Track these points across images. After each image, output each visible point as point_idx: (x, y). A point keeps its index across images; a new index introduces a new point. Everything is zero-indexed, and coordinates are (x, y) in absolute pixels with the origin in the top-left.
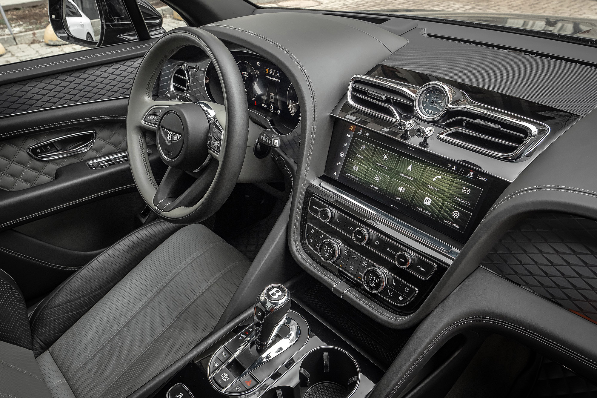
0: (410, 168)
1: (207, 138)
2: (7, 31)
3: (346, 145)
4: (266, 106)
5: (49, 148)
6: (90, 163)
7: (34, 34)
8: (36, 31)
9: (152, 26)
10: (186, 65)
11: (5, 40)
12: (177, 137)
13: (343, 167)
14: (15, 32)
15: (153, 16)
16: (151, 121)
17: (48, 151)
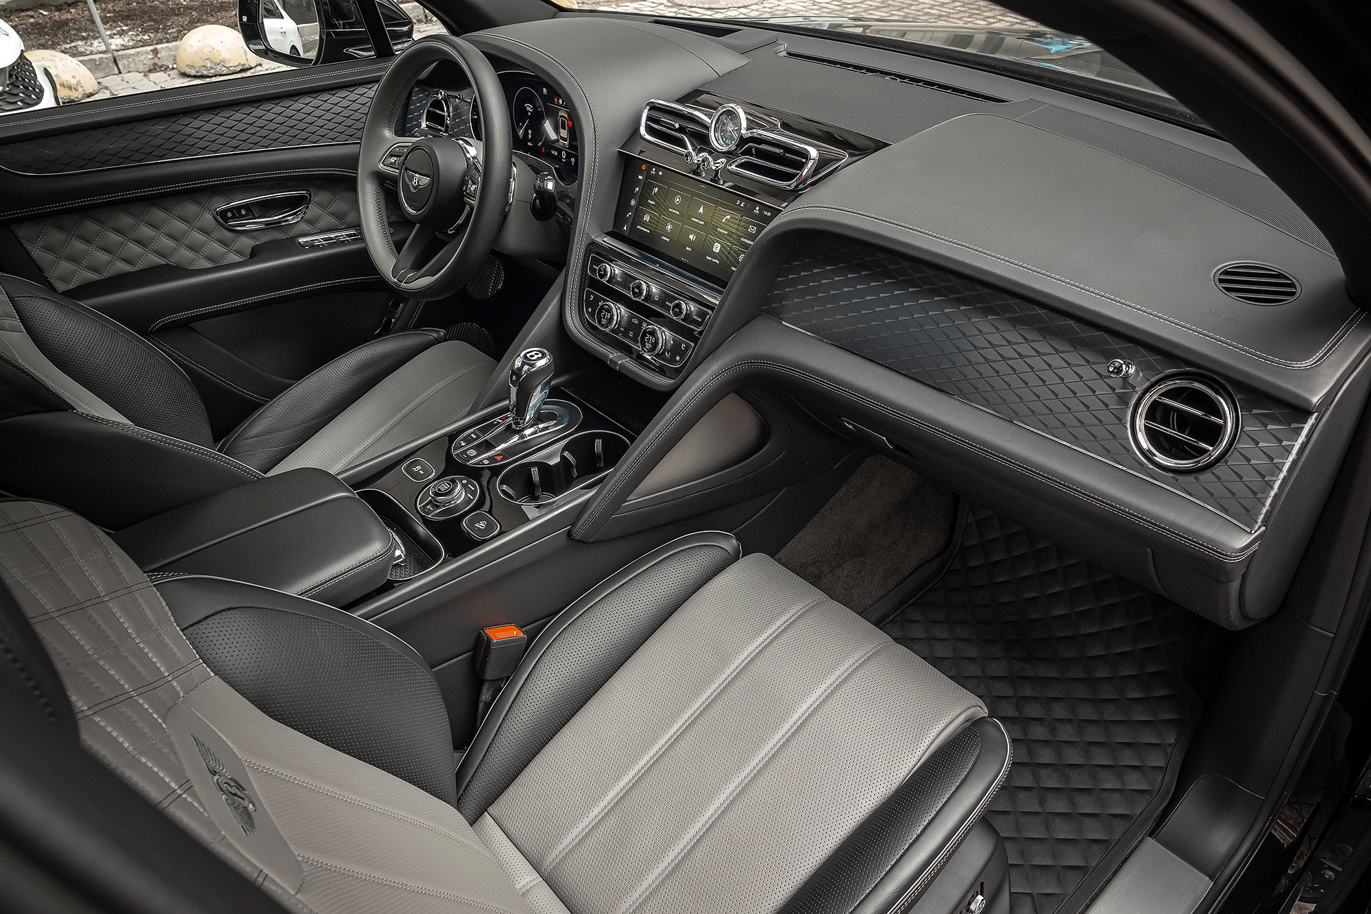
0: (701, 210)
1: (463, 182)
2: (97, 45)
3: (637, 189)
4: (556, 153)
5: (243, 212)
6: (301, 240)
7: (155, 52)
8: (159, 47)
9: (398, 36)
10: (443, 93)
11: (96, 65)
12: (425, 180)
13: (634, 219)
14: (113, 47)
15: (399, 20)
16: (391, 165)
17: (241, 217)
